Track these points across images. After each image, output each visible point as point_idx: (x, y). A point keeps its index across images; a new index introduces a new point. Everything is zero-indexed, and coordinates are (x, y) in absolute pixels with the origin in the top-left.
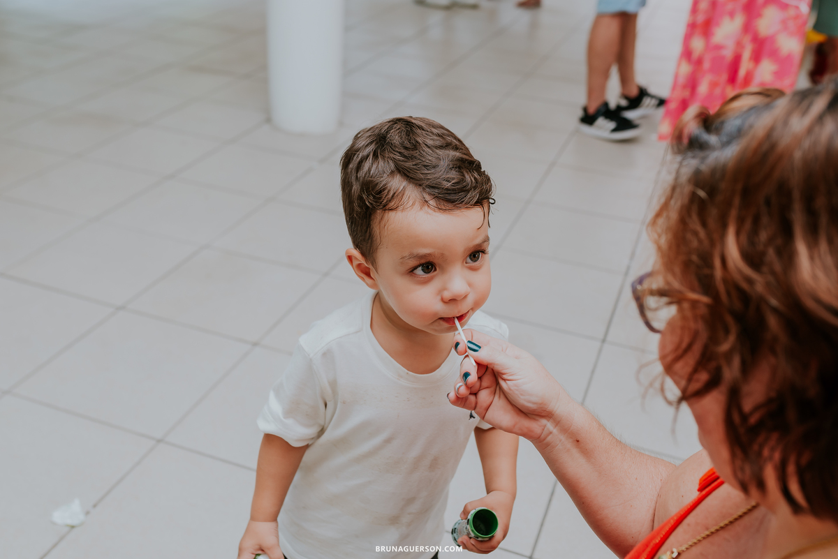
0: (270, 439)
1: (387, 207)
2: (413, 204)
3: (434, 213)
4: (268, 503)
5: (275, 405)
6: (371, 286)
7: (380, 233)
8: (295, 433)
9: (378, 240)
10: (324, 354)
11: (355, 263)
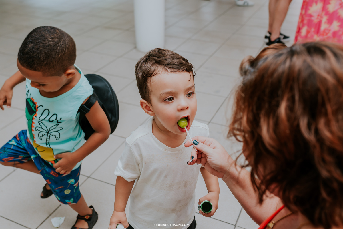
0: (119, 178)
1: (152, 75)
2: (162, 72)
3: (170, 74)
4: (121, 204)
5: (120, 165)
6: (151, 115)
7: (151, 87)
8: (128, 176)
9: (151, 90)
10: (135, 144)
11: (144, 105)
